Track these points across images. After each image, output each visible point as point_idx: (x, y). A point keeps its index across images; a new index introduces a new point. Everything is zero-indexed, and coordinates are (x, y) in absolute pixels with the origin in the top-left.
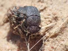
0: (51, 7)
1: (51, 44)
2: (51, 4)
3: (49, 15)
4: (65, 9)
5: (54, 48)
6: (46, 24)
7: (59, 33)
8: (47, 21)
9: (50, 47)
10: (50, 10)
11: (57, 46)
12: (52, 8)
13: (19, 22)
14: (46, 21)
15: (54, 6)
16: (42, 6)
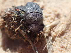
1: (59, 44)
3: (50, 13)
5: (64, 48)
6: (49, 23)
7: (66, 30)
8: (50, 19)
9: (60, 47)
11: (67, 45)
14: (48, 19)
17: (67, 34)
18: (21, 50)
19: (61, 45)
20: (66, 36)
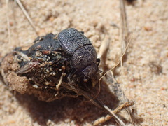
0: (78, 15)
1: (126, 76)
2: (74, 11)
3: (88, 30)
4: (100, 7)
5: (137, 80)
9: (130, 82)
10: (81, 22)
11: (139, 72)
12: (81, 16)
13: (60, 70)
15: (81, 11)
16: (62, 22)
17: (131, 57)
18: (73, 113)
19: (130, 78)
20: (132, 59)
